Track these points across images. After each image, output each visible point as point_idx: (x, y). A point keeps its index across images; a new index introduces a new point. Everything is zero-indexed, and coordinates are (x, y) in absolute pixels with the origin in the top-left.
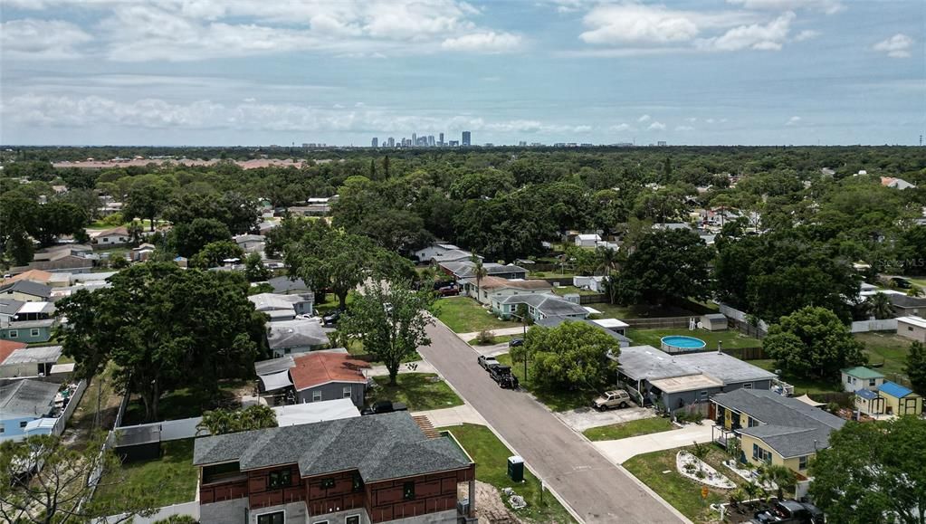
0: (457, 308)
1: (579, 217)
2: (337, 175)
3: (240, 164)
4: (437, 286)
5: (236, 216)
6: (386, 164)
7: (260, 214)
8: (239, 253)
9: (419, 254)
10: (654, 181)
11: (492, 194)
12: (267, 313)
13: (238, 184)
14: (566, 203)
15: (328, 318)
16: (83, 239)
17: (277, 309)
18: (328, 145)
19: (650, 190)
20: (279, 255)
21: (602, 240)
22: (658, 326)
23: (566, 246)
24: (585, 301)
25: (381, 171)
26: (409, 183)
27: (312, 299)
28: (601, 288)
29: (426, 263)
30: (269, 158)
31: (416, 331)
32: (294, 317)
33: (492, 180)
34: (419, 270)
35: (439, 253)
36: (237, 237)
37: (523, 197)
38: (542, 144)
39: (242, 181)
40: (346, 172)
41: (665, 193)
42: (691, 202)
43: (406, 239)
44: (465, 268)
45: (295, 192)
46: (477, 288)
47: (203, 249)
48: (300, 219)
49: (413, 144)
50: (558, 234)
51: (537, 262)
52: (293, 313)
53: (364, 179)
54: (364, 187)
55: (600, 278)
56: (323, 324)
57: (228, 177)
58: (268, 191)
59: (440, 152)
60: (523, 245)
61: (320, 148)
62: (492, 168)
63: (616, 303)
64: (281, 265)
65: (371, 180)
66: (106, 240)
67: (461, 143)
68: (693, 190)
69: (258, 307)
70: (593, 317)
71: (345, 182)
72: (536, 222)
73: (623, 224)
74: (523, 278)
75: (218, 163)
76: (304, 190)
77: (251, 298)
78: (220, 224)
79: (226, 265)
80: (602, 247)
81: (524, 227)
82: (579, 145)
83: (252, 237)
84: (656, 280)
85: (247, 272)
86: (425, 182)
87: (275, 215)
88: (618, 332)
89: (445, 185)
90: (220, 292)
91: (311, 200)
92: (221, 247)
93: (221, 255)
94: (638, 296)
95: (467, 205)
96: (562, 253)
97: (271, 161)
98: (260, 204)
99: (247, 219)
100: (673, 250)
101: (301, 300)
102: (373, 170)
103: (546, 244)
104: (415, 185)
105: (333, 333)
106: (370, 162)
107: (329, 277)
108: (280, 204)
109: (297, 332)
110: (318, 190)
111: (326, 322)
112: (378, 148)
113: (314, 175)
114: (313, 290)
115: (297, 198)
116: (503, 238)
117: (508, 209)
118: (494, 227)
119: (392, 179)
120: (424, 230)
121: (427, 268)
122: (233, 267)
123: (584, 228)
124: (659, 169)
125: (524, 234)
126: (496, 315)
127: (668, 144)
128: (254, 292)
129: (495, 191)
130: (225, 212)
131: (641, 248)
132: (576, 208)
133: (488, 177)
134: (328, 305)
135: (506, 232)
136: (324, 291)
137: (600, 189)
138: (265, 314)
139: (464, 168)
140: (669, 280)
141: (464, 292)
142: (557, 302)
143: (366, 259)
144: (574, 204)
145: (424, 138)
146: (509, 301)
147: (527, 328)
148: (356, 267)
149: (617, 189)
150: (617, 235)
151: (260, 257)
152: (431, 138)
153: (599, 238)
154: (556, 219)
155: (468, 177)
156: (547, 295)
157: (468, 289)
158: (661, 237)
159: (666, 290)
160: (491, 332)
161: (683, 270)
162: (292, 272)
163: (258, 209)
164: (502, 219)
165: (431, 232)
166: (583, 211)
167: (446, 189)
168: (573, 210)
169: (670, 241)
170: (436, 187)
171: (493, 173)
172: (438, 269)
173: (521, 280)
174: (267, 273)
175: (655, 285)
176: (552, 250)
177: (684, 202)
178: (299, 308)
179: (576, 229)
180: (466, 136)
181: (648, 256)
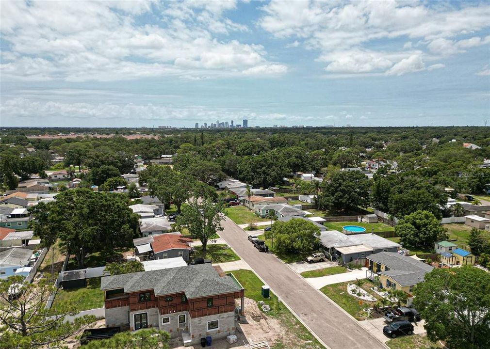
0: (238, 212)
1: (303, 165)
2: (177, 142)
3: (126, 137)
4: (228, 201)
5: (123, 165)
6: (202, 137)
7: (136, 163)
8: (125, 184)
9: (219, 184)
10: (343, 146)
11: (258, 153)
12: (139, 214)
13: (124, 148)
14: (296, 157)
15: (171, 217)
16: (44, 176)
17: (145, 212)
18: (172, 127)
19: (341, 151)
20: (146, 185)
21: (315, 177)
22: (341, 221)
23: (296, 180)
24: (304, 208)
25: (199, 141)
26: (214, 147)
27: (163, 208)
28: (313, 202)
29: (223, 189)
30: (142, 134)
31: (216, 223)
32: (154, 217)
33: (258, 145)
34: (218, 193)
35: (229, 184)
36: (124, 175)
37: (273, 155)
38: (286, 126)
39: (126, 146)
40: (181, 141)
41: (349, 152)
42: (362, 156)
43: (212, 176)
44: (243, 191)
45: (154, 152)
46: (249, 201)
47: (106, 181)
48: (156, 166)
49: (217, 126)
50: (292, 174)
51: (280, 188)
52: (153, 214)
53: (190, 145)
54: (190, 149)
55: (312, 197)
56: (169, 220)
57: (119, 144)
58: (140, 152)
59: (231, 130)
60: (273, 179)
61: (168, 128)
62: (258, 139)
63: (320, 209)
64: (147, 190)
65: (194, 145)
66: (56, 177)
67: (242, 126)
68: (363, 150)
69: (134, 211)
70: (308, 216)
71: (181, 147)
72: (280, 168)
73: (325, 168)
74: (273, 196)
75: (114, 136)
76: (159, 151)
77: (130, 207)
78: (115, 168)
79: (118, 190)
80: (314, 180)
81: (274, 170)
82: (305, 127)
83: (132, 175)
84: (341, 197)
85: (130, 193)
86: (223, 147)
87: (144, 164)
88: (320, 223)
89: (233, 148)
90: (113, 204)
91: (163, 156)
92: (116, 181)
93: (116, 184)
94: (332, 206)
95: (244, 159)
96: (294, 183)
97: (142, 136)
98: (136, 158)
99: (129, 166)
100: (351, 181)
101: (157, 207)
102: (196, 140)
103: (285, 179)
104: (218, 148)
105: (174, 224)
106: (194, 136)
107: (172, 196)
108: (147, 158)
109: (155, 224)
110: (166, 151)
111: (171, 219)
112: (199, 129)
113: (164, 143)
114: (163, 203)
115: (156, 155)
116: (263, 176)
117: (265, 161)
118: (258, 170)
119: (205, 145)
120: (222, 172)
121: (223, 192)
122: (122, 191)
123: (305, 171)
124: (346, 139)
125: (273, 174)
126: (258, 215)
127: (352, 126)
128: (133, 204)
129: (260, 151)
130: (117, 162)
131: (334, 181)
132: (301, 160)
133: (256, 144)
134: (171, 210)
135: (264, 173)
136: (169, 203)
137: (315, 150)
138: (138, 215)
139: (244, 139)
140: (348, 197)
141: (242, 203)
142: (289, 209)
143: (191, 187)
144: (300, 158)
145: (223, 123)
146: (265, 208)
147: (273, 222)
148: (186, 191)
149: (324, 150)
150: (322, 174)
151: (135, 186)
152: (227, 123)
153: (313, 175)
154: (291, 166)
155: (245, 144)
156: (284, 205)
157: (244, 202)
158: (345, 175)
159: (346, 202)
160: (255, 224)
161: (356, 192)
162: (152, 194)
163: (135, 161)
164: (262, 166)
165: (225, 173)
166: (305, 162)
167: (233, 151)
168: (300, 161)
169: (349, 177)
170: (229, 149)
171: (259, 142)
172: (229, 192)
173: (271, 197)
174: (140, 194)
175: (340, 200)
176: (288, 182)
177: (359, 156)
178: (157, 212)
179: (301, 171)
180: (245, 122)
181: (337, 185)
